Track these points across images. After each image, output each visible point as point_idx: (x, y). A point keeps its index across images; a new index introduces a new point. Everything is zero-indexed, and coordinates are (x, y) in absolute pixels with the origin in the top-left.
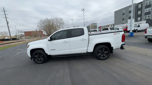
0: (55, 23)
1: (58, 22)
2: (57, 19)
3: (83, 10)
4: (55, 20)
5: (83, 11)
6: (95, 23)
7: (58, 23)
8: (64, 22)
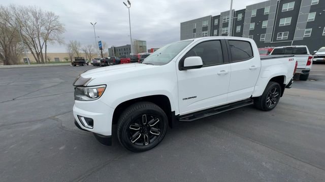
0: (29, 23)
1: (40, 21)
2: (34, 14)
3: (127, 3)
4: (30, 14)
5: (128, 6)
6: (142, 41)
7: (43, 25)
8: (63, 26)
